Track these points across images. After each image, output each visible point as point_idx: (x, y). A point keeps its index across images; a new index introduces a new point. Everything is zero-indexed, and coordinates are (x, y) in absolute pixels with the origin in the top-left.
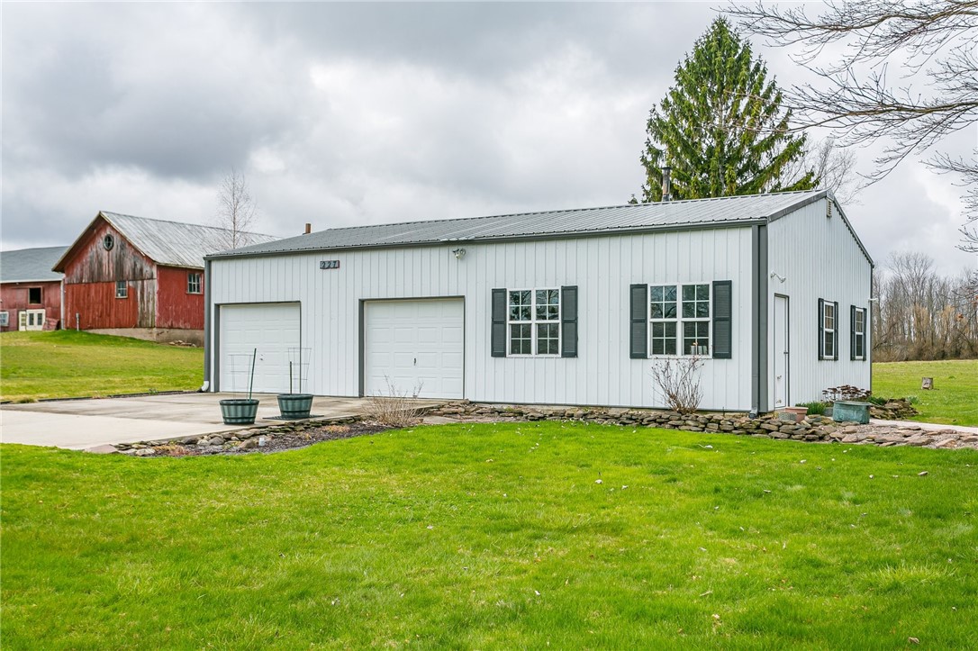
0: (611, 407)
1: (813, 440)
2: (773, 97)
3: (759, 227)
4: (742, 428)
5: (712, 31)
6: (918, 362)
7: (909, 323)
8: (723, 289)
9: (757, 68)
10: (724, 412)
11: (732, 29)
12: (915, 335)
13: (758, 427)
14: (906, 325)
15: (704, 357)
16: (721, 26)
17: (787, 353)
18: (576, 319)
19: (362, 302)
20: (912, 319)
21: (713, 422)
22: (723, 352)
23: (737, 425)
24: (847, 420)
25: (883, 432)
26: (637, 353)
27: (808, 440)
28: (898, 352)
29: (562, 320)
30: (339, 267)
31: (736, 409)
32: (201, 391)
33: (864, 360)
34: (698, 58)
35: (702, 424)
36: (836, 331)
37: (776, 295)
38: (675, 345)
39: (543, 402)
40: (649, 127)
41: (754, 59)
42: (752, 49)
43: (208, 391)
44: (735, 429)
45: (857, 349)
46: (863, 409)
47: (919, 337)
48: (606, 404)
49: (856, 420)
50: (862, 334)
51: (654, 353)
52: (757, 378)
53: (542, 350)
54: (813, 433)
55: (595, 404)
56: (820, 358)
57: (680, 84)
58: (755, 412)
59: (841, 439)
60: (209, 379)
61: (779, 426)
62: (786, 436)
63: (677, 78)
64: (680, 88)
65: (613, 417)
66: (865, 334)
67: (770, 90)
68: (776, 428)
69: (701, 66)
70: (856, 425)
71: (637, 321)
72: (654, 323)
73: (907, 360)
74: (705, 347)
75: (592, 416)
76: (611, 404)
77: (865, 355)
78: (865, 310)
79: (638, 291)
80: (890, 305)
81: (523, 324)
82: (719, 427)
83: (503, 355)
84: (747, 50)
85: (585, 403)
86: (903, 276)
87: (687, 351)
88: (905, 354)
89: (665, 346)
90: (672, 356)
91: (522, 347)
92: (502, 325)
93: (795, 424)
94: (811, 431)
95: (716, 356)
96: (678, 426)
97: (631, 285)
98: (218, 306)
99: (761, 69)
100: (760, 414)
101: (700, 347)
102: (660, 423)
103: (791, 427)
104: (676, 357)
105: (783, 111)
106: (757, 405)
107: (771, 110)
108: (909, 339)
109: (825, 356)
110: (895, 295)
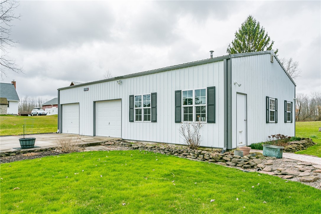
0: (168, 144)
1: (248, 168)
2: (267, 39)
3: (227, 60)
4: (213, 158)
5: (247, 20)
6: (319, 121)
7: (317, 111)
8: (211, 91)
9: (262, 31)
10: (212, 148)
11: (253, 19)
12: (318, 114)
13: (221, 158)
14: (316, 111)
15: (204, 122)
16: (250, 18)
17: (246, 120)
18: (156, 106)
19: (95, 102)
20: (318, 109)
21: (201, 154)
22: (212, 120)
23: (211, 157)
24: (270, 156)
25: (288, 165)
26: (178, 121)
27: (245, 168)
28: (313, 119)
29: (151, 107)
30: (88, 90)
31: (217, 147)
32: (57, 133)
33: (292, 122)
34: (242, 28)
35: (196, 155)
36: (276, 111)
37: (237, 93)
38: (192, 117)
39: (146, 140)
40: (227, 51)
41: (261, 27)
42: (260, 24)
43: (59, 133)
44: (211, 159)
45: (288, 118)
46: (279, 150)
47: (319, 114)
48: (167, 142)
49: (274, 156)
50: (290, 112)
51: (184, 121)
52: (226, 133)
53: (145, 120)
54: (248, 164)
55: (163, 142)
56: (267, 122)
57: (237, 37)
58: (225, 149)
59: (263, 168)
60: (59, 129)
61: (231, 159)
62: (234, 164)
63: (236, 36)
64: (237, 39)
65: (162, 149)
66: (292, 112)
67: (266, 37)
68: (229, 160)
69: (243, 31)
70: (274, 159)
71: (178, 106)
72: (184, 107)
73: (316, 121)
74: (204, 118)
75: (155, 148)
76: (169, 142)
77: (292, 120)
78: (292, 102)
79: (178, 93)
80: (311, 106)
81: (139, 109)
82: (203, 157)
83: (133, 121)
84: (258, 25)
85: (159, 141)
86: (314, 98)
87: (197, 120)
88: (315, 119)
89: (188, 118)
90: (190, 122)
91: (139, 118)
92: (132, 110)
93: (240, 158)
94: (247, 163)
95: (208, 122)
96: (186, 155)
97: (175, 91)
98: (62, 105)
99: (263, 30)
100: (228, 150)
101: (202, 118)
102: (180, 153)
103: (237, 159)
104: (192, 122)
105: (270, 43)
106: (226, 145)
107: (267, 43)
108: (317, 115)
109: (270, 121)
110: (313, 103)
